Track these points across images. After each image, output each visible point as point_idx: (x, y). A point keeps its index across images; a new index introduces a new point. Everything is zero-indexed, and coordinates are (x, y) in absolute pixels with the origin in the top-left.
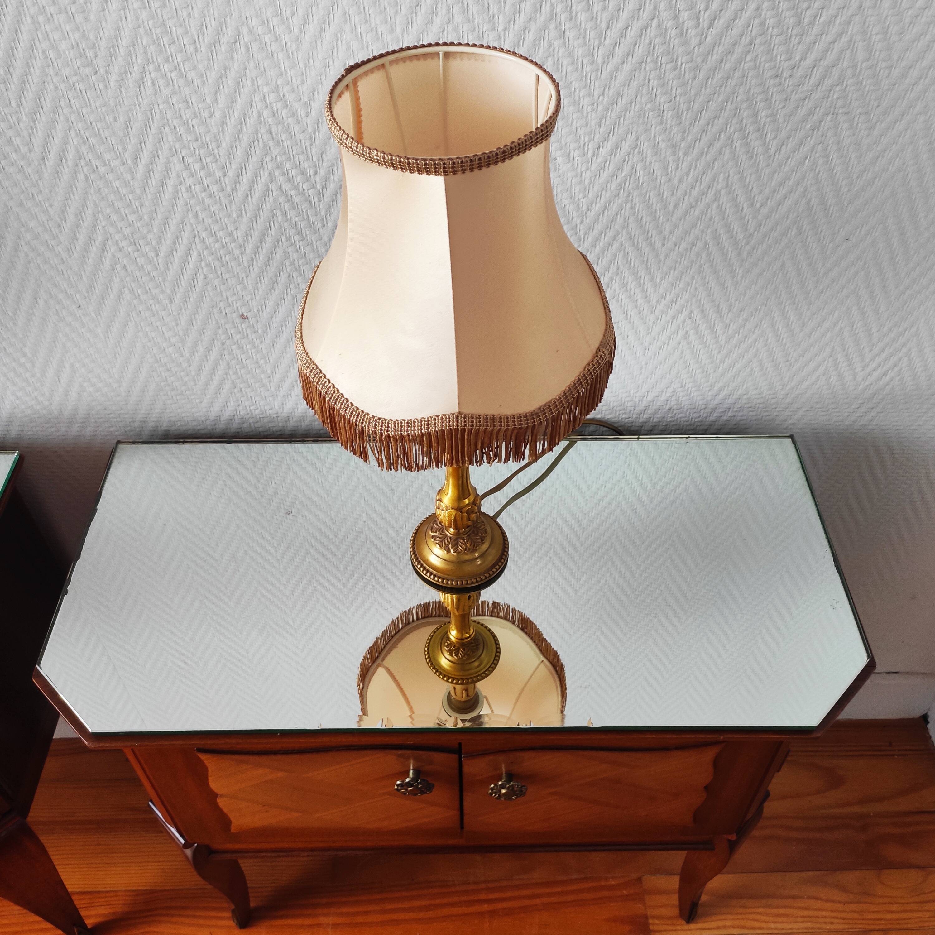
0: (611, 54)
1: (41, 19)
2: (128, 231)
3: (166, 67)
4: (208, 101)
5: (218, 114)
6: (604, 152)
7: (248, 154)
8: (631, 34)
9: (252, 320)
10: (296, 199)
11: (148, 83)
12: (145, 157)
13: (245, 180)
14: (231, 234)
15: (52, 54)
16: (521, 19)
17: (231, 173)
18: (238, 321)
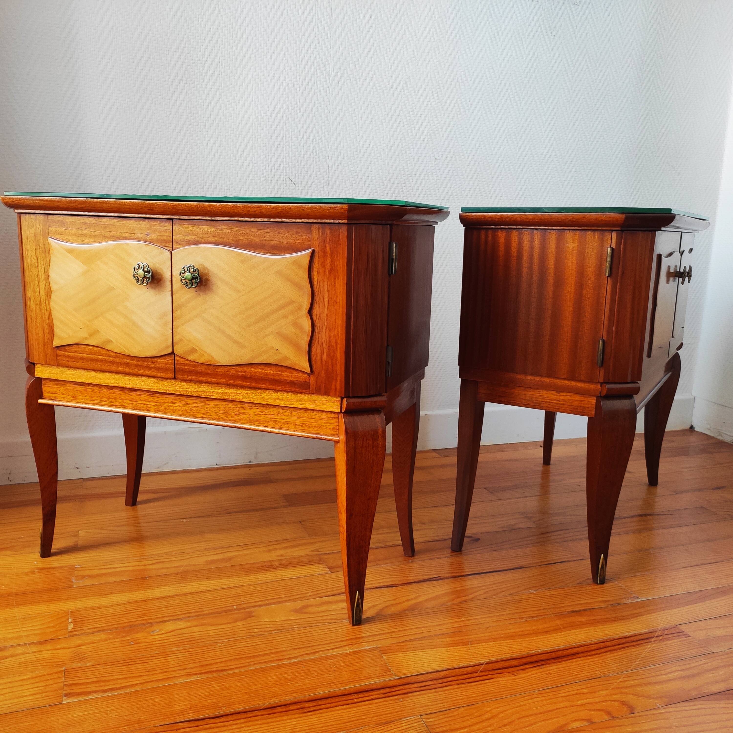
0: (551, 70)
1: (406, 41)
2: (408, 118)
3: (436, 61)
4: (445, 73)
5: (446, 77)
6: (550, 101)
7: (451, 93)
8: (557, 64)
9: (438, 161)
10: (462, 110)
11: (430, 65)
12: (421, 91)
13: (448, 102)
14: (439, 123)
15: (406, 52)
16: (530, 56)
17: (445, 99)
18: (434, 160)
